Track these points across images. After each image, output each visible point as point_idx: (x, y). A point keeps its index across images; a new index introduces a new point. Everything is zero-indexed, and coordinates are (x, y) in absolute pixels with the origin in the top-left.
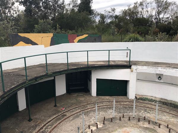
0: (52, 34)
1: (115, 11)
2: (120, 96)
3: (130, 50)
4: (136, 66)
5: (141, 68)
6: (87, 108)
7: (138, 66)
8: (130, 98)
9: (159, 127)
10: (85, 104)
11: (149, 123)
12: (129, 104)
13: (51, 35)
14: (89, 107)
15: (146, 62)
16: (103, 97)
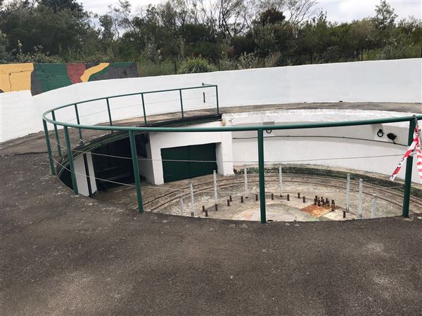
0: (32, 64)
1: (129, 7)
2: (205, 175)
3: (216, 86)
4: (229, 114)
5: (238, 117)
6: (159, 204)
7: (232, 114)
8: (225, 175)
9: (288, 200)
10: (151, 199)
11: (273, 199)
12: (228, 182)
13: (30, 67)
14: (163, 202)
15: (240, 107)
16: (177, 183)
